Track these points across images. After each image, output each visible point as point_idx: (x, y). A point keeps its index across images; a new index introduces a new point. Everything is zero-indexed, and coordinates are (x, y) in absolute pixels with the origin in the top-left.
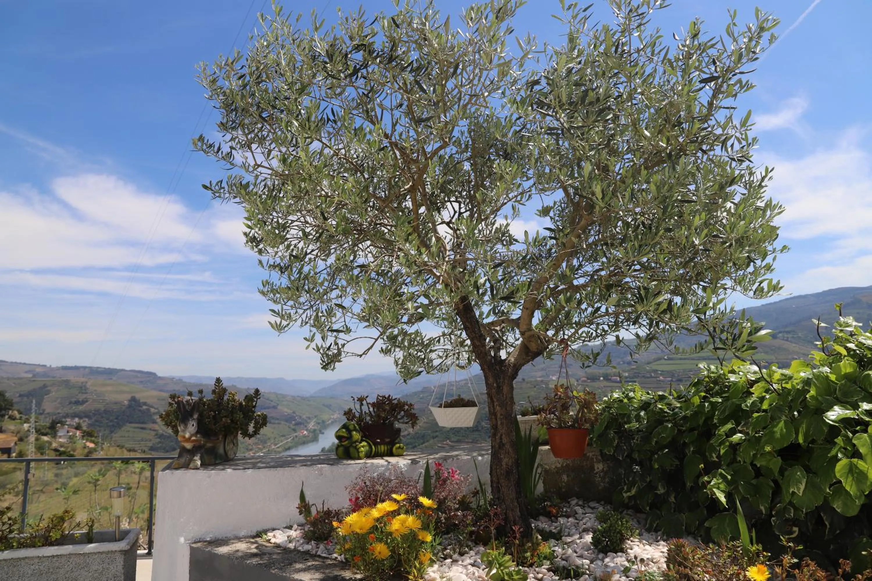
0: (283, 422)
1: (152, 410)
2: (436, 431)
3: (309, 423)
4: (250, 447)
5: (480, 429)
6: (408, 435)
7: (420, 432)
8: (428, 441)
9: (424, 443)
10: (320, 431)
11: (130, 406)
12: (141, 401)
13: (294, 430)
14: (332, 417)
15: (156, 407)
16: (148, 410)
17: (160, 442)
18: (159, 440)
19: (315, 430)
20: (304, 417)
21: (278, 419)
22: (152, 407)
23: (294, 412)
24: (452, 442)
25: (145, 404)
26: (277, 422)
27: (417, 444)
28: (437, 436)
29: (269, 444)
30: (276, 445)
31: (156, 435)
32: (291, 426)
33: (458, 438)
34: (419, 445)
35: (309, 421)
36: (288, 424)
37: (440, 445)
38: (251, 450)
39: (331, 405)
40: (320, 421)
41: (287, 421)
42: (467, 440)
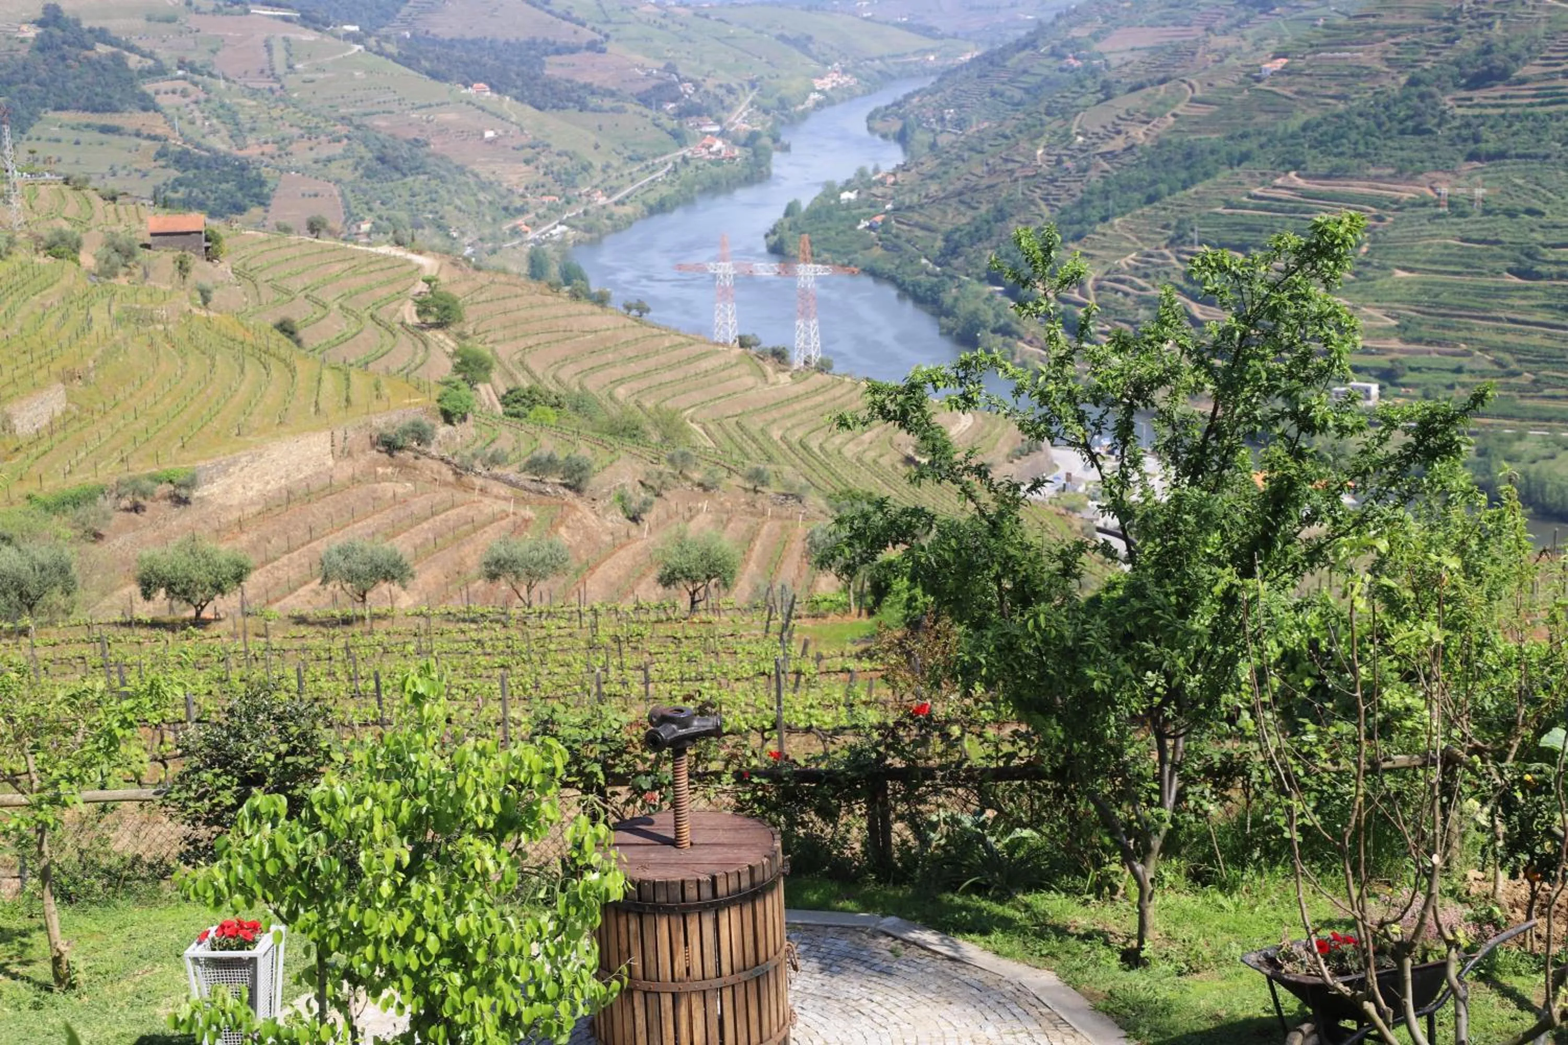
0: (631, 107)
1: (133, 61)
2: (1244, 136)
3: (729, 109)
4: (518, 203)
5: (1431, 123)
6: (1129, 149)
7: (1175, 139)
8: (1207, 175)
9: (1193, 181)
10: (776, 140)
11: (42, 46)
12: (85, 25)
13: (678, 137)
14: (818, 84)
15: (145, 45)
16: (119, 61)
17: (179, 182)
18: (174, 173)
19: (753, 137)
20: (710, 84)
21: (612, 94)
22: (132, 49)
23: (670, 68)
24: (1308, 177)
25: (102, 36)
26: (608, 103)
27: (1163, 188)
28: (1245, 157)
29: (584, 190)
30: (610, 191)
31: (161, 155)
32: (664, 120)
33: (1336, 161)
34: (1171, 192)
35: (728, 100)
36: (652, 113)
37: (1256, 191)
38: (521, 211)
39: (809, 38)
40: (771, 102)
41: (644, 99)
42: (1373, 171)
